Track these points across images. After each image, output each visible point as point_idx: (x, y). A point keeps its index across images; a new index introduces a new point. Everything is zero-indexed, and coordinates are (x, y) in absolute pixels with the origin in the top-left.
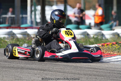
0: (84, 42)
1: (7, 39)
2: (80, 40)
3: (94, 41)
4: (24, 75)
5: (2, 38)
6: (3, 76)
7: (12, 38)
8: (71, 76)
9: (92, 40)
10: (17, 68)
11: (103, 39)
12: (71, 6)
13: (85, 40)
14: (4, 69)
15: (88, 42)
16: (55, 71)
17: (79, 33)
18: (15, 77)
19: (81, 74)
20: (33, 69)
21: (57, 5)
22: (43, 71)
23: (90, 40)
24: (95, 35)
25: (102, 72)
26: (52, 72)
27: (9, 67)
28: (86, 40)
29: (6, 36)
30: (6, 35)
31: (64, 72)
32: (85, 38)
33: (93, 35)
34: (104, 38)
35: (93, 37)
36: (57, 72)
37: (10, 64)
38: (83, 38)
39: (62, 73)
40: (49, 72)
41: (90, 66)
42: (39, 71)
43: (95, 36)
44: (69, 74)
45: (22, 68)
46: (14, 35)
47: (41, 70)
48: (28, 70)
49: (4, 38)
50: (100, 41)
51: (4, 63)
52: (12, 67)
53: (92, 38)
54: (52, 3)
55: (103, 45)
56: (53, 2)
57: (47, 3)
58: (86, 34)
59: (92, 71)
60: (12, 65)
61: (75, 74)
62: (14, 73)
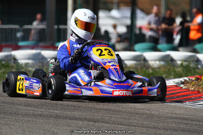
0: (165, 73)
1: (31, 66)
2: (158, 70)
3: (183, 71)
4: (60, 129)
5: (23, 65)
6: (24, 131)
7: (41, 64)
8: (142, 131)
9: (179, 70)
10: (49, 116)
11: (198, 68)
12: (143, 10)
13: (167, 70)
14: (26, 119)
15: (173, 73)
16: (114, 123)
17: (156, 58)
18: (45, 132)
19: (160, 128)
20: (77, 119)
21: (118, 8)
22: (92, 123)
23: (176, 70)
24: (185, 61)
25: (196, 125)
26: (108, 125)
27: (34, 115)
28: (169, 69)
29: (30, 62)
30: (29, 59)
31: (130, 124)
32: (166, 66)
33: (181, 60)
34: (199, 66)
35: (181, 64)
36: (118, 124)
37: (36, 109)
38: (163, 66)
39: (126, 125)
40: (103, 124)
42: (86, 123)
43: (185, 64)
44: (138, 128)
45: (57, 117)
46: (44, 60)
47: (90, 120)
48: (67, 120)
49: (26, 64)
50: (193, 71)
51: (25, 108)
52: (40, 116)
53: (178, 66)
55: (197, 79)
56: (112, 3)
57: (101, 5)
58: (169, 59)
59: (178, 123)
60: (39, 111)
61: (148, 127)
62: (43, 125)
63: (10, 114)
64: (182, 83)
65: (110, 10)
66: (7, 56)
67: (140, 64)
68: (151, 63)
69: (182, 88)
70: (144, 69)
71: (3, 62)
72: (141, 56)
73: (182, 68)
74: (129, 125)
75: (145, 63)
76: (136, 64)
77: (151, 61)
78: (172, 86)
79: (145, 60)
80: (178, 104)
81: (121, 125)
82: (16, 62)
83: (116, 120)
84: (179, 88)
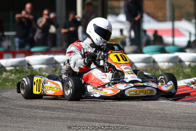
1: (44, 71)
3: (192, 72)
5: (37, 71)
7: (54, 69)
9: (188, 70)
10: (66, 119)
13: (176, 71)
14: (44, 122)
15: (181, 74)
16: (129, 123)
17: (165, 60)
19: (173, 128)
20: (93, 121)
23: (185, 71)
24: (193, 62)
27: (51, 118)
28: (178, 71)
29: (44, 66)
31: (145, 124)
32: (175, 67)
33: (189, 61)
35: (190, 65)
36: (133, 125)
37: (53, 112)
38: (172, 68)
39: (140, 125)
41: (188, 113)
43: (193, 64)
44: (152, 127)
45: (74, 119)
46: (57, 65)
47: (105, 122)
48: (83, 122)
49: (40, 69)
51: (43, 111)
52: (58, 118)
53: (187, 67)
54: (117, 10)
57: (109, 10)
58: (178, 60)
59: (190, 122)
60: (56, 114)
61: (163, 127)
62: (61, 128)
63: (29, 117)
64: (193, 83)
65: (117, 14)
66: (21, 62)
67: (150, 66)
68: (160, 65)
69: (193, 88)
70: (154, 71)
71: (18, 68)
72: (150, 58)
73: (190, 69)
74: (143, 126)
75: (154, 65)
76: (145, 67)
77: (160, 62)
78: (183, 87)
79: (154, 62)
80: (190, 104)
81: (136, 125)
82: (30, 67)
83: (130, 121)
84: (190, 88)
